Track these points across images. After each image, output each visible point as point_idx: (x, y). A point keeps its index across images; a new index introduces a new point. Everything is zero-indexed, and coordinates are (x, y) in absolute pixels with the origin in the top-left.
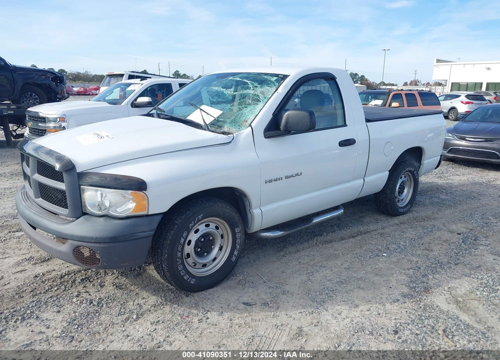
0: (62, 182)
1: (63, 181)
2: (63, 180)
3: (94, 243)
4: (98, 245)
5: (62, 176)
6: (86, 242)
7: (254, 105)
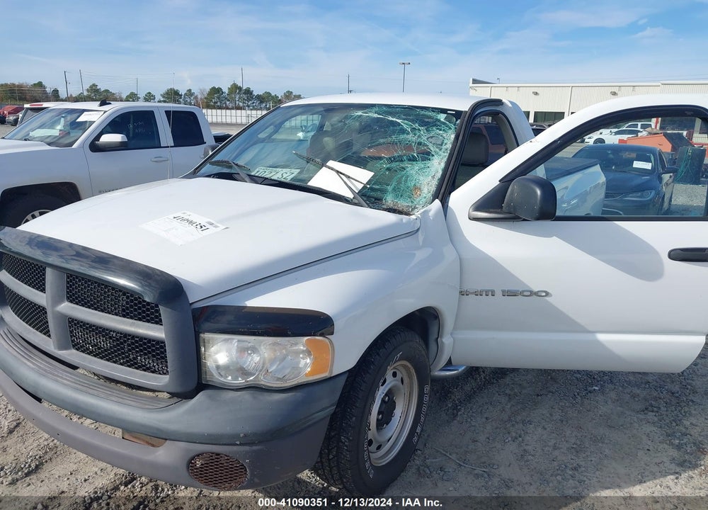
0: (157, 323)
1: (159, 322)
2: (161, 320)
3: (241, 444)
4: (247, 448)
5: (158, 311)
6: (225, 445)
7: (422, 160)
